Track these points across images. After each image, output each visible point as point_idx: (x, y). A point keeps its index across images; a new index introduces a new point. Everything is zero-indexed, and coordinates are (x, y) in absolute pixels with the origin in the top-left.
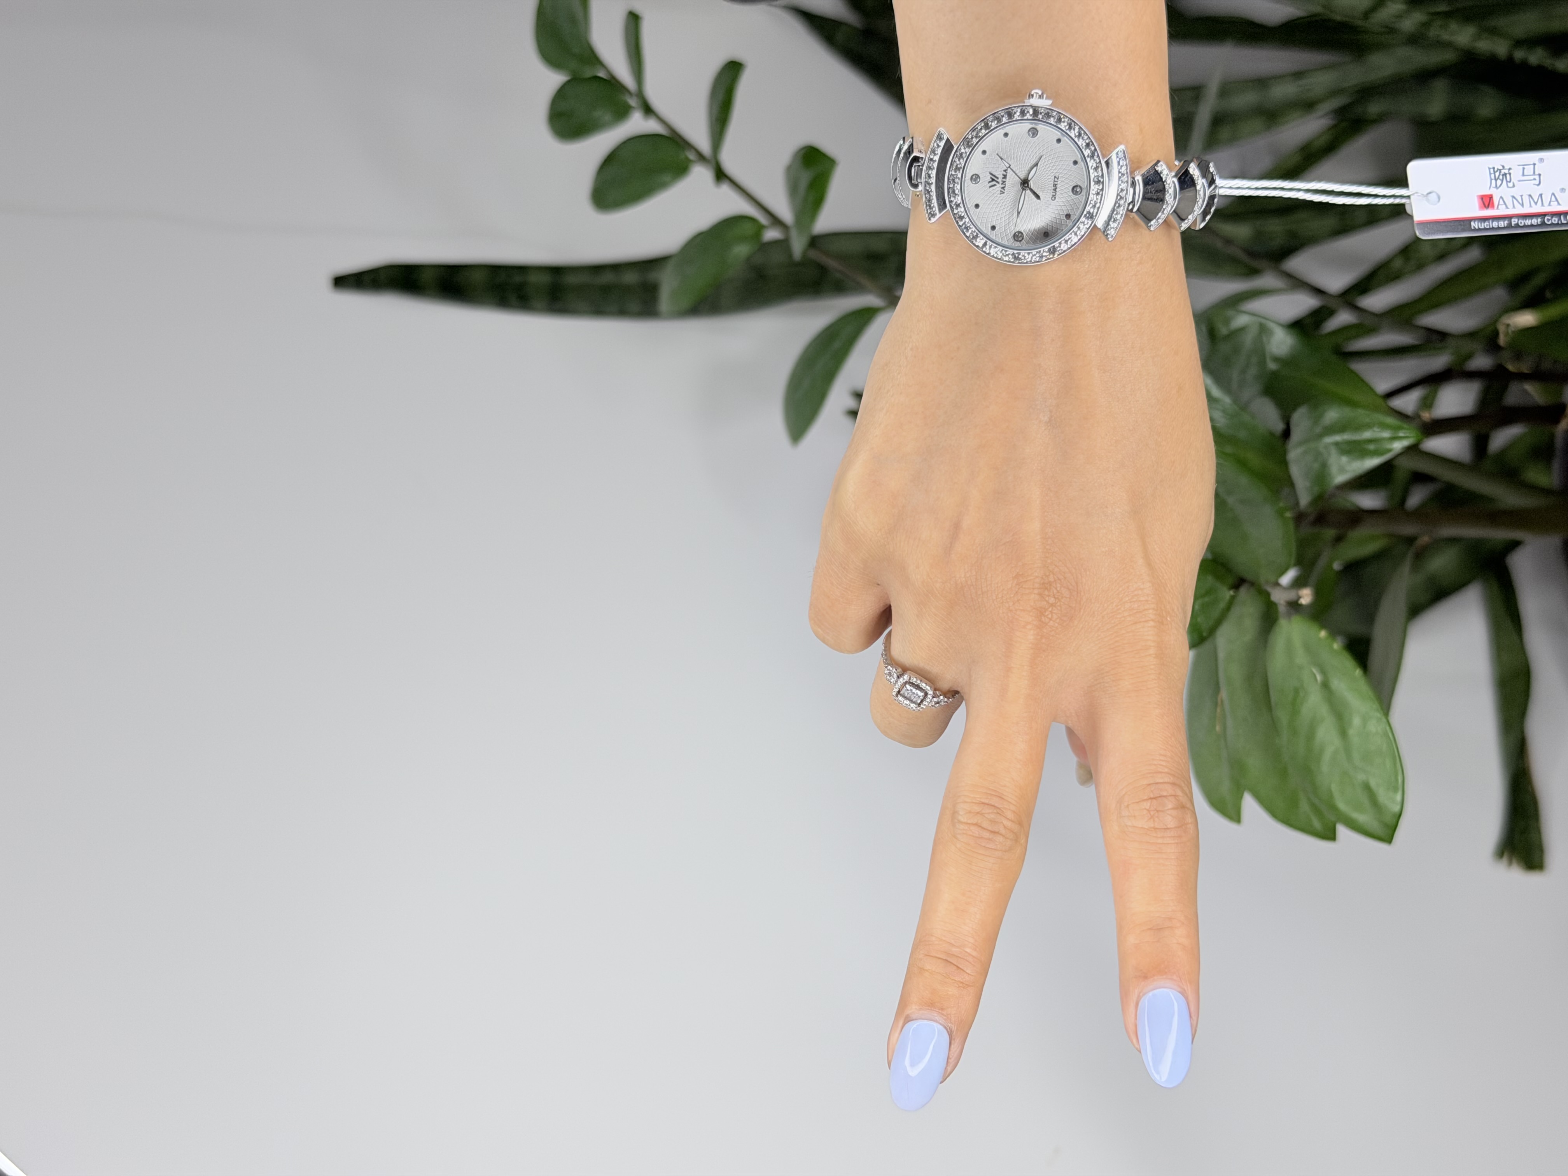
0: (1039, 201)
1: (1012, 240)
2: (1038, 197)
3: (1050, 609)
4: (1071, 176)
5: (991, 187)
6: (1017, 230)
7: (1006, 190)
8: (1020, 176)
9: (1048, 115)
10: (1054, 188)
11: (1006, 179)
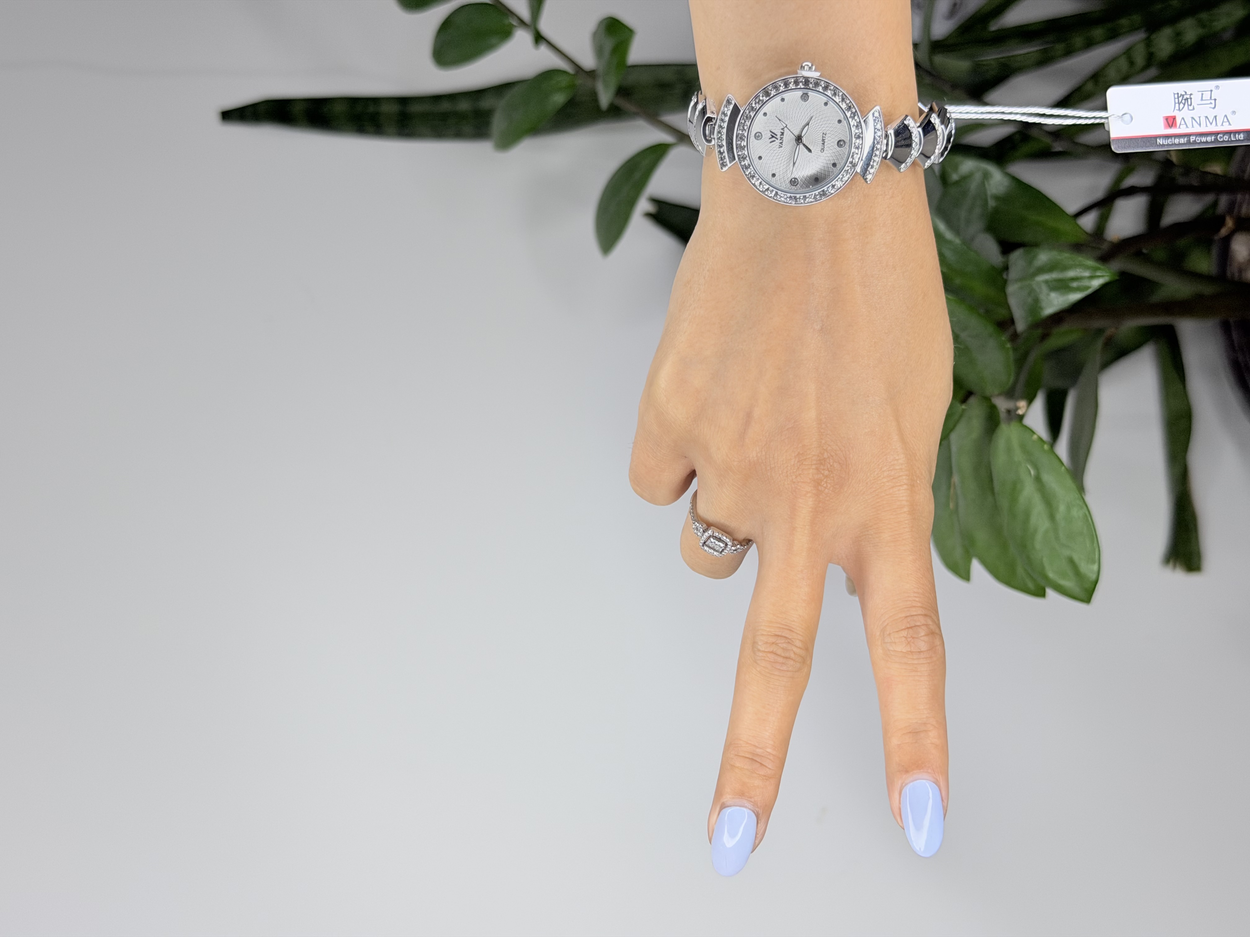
0: (810, 154)
1: (789, 185)
2: (810, 150)
3: (825, 480)
4: (836, 132)
5: (771, 142)
6: (793, 177)
7: (783, 145)
8: (794, 134)
9: (817, 84)
10: (823, 142)
11: (783, 136)
